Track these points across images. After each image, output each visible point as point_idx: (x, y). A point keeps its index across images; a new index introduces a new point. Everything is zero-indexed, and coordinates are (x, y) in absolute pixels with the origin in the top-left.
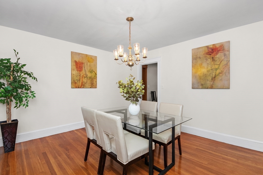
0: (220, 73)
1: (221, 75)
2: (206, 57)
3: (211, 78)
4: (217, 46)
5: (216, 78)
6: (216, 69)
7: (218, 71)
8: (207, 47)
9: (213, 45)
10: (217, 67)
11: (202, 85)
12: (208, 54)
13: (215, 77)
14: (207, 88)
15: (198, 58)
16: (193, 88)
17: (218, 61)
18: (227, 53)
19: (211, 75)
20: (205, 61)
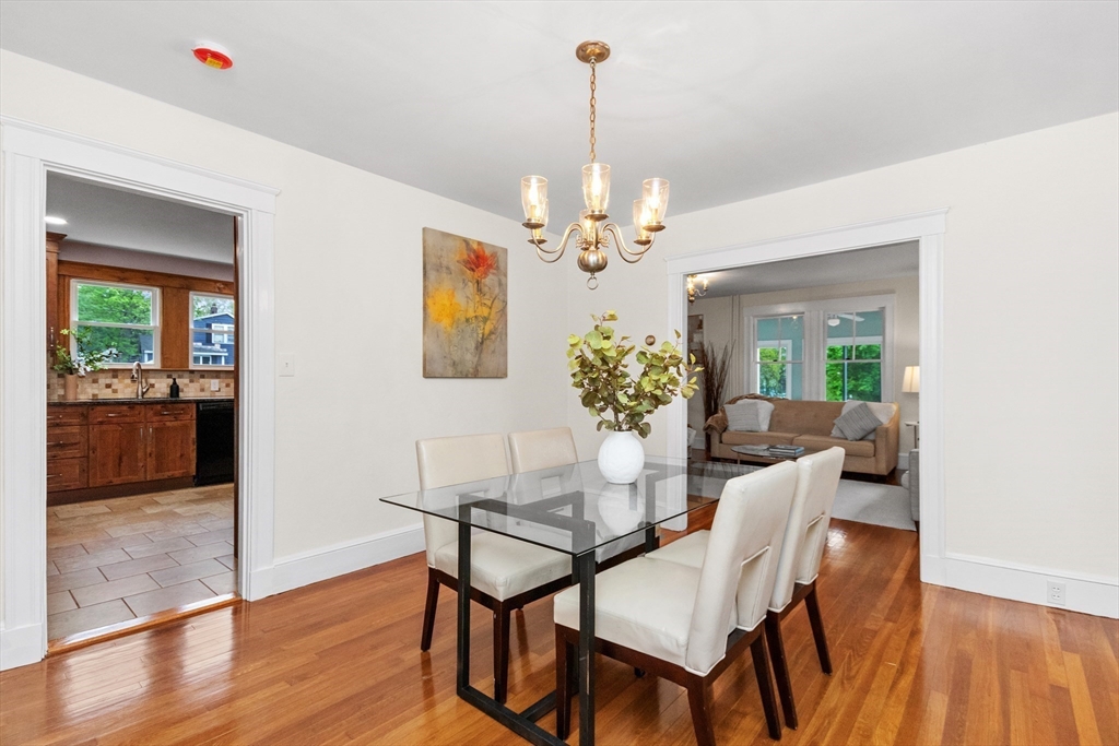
0: (491, 333)
1: (493, 337)
2: (463, 273)
3: (474, 345)
4: (488, 252)
5: (484, 346)
6: (485, 320)
7: (489, 327)
8: (466, 241)
9: (479, 243)
10: (485, 312)
11: (454, 364)
12: (468, 266)
13: (482, 343)
14: (467, 377)
15: (444, 269)
16: (427, 375)
17: (487, 296)
18: (502, 278)
19: (475, 335)
20: (461, 285)
